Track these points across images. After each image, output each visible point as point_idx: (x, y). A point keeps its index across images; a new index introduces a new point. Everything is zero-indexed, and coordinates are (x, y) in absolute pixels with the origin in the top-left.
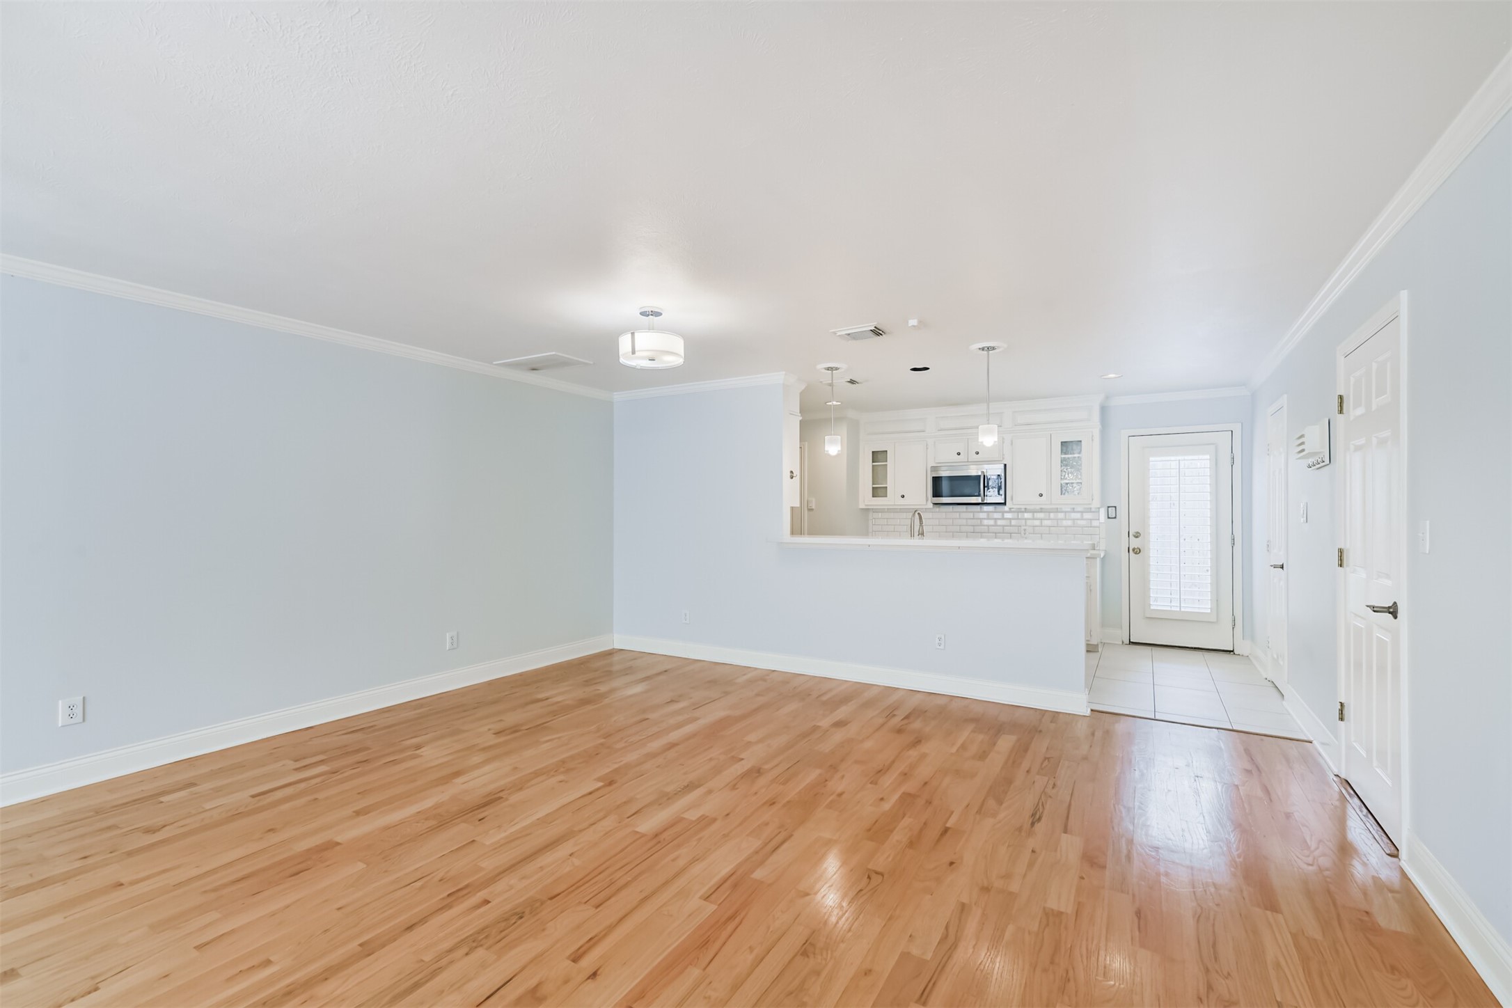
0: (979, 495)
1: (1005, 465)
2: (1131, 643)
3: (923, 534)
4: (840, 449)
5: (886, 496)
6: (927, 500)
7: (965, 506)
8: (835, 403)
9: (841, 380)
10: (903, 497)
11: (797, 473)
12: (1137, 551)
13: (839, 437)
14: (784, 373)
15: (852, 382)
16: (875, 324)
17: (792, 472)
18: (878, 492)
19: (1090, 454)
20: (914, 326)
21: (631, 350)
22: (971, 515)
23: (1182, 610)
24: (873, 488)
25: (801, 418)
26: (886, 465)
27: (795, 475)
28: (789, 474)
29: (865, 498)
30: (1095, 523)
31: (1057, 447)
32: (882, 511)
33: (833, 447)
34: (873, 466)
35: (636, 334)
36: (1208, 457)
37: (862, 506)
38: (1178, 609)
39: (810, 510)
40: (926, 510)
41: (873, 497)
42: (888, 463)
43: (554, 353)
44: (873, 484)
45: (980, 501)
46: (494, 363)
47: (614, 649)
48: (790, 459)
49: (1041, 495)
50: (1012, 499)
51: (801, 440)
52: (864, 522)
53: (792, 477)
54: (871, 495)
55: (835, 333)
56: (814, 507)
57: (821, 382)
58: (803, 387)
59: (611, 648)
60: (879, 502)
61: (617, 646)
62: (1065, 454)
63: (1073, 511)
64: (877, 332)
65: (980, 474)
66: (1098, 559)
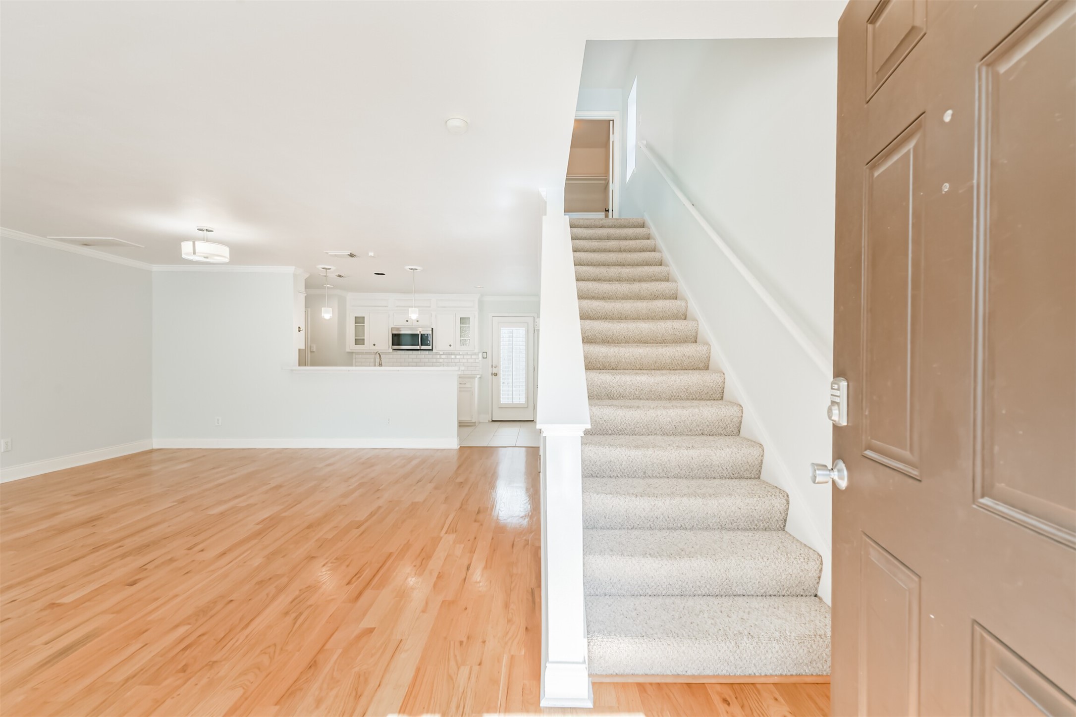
0: (418, 345)
1: (432, 329)
2: (493, 421)
3: (381, 365)
4: (331, 315)
5: (364, 344)
6: (389, 348)
7: (411, 351)
8: (328, 286)
9: (332, 275)
10: (374, 345)
11: (303, 328)
12: (496, 375)
13: (331, 309)
14: (294, 267)
15: (340, 276)
16: (351, 252)
17: (299, 328)
18: (359, 341)
19: (474, 324)
20: (371, 256)
21: (192, 251)
22: (415, 356)
23: (514, 402)
24: (355, 339)
25: (306, 295)
26: (364, 326)
27: (301, 329)
28: (298, 329)
29: (350, 345)
30: (477, 361)
31: (458, 321)
32: (362, 353)
33: (327, 314)
34: (355, 326)
35: (196, 242)
36: (524, 329)
37: (348, 350)
38: (511, 402)
39: (312, 352)
40: (386, 353)
41: (355, 344)
42: (365, 324)
43: (113, 238)
44: (356, 337)
45: (419, 348)
46: (48, 237)
47: (153, 449)
48: (298, 318)
49: (450, 346)
50: (436, 348)
51: (306, 307)
52: (349, 359)
53: (299, 331)
54: (354, 343)
55: (327, 253)
56: (314, 350)
57: (320, 274)
58: (307, 276)
59: (151, 448)
60: (359, 348)
61: (155, 446)
62: (463, 324)
63: (467, 354)
64: (352, 255)
65: (418, 333)
66: (476, 379)
